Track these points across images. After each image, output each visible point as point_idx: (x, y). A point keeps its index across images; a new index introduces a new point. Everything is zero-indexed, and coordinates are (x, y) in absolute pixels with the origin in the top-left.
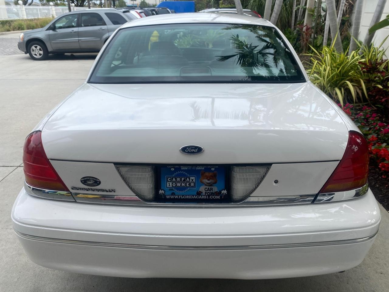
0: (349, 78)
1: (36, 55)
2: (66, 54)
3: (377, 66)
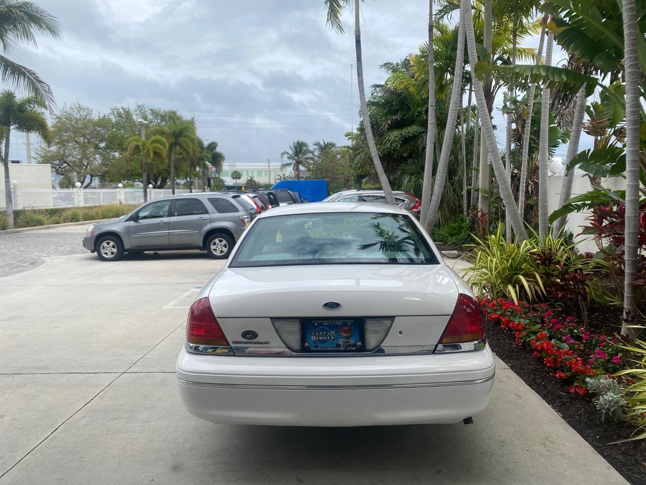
0: (523, 272)
1: (106, 253)
2: (146, 252)
3: (551, 256)
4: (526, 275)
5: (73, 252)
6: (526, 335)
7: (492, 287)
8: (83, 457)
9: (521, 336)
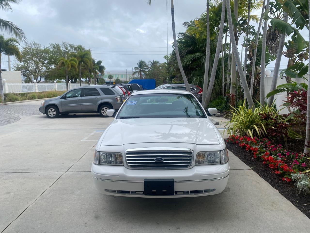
0: (255, 123)
1: (51, 115)
2: (69, 114)
3: (269, 116)
4: (256, 125)
5: (34, 114)
6: (259, 153)
7: (240, 131)
8: (51, 213)
9: (256, 154)
